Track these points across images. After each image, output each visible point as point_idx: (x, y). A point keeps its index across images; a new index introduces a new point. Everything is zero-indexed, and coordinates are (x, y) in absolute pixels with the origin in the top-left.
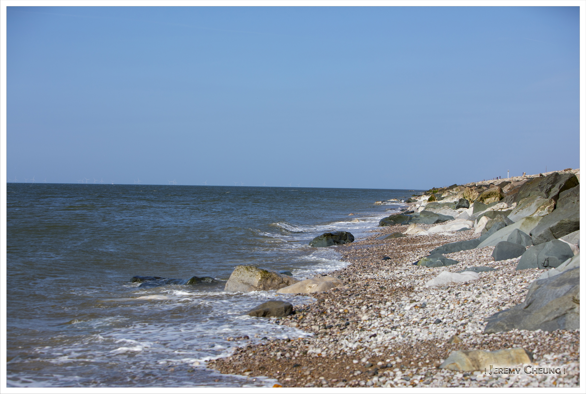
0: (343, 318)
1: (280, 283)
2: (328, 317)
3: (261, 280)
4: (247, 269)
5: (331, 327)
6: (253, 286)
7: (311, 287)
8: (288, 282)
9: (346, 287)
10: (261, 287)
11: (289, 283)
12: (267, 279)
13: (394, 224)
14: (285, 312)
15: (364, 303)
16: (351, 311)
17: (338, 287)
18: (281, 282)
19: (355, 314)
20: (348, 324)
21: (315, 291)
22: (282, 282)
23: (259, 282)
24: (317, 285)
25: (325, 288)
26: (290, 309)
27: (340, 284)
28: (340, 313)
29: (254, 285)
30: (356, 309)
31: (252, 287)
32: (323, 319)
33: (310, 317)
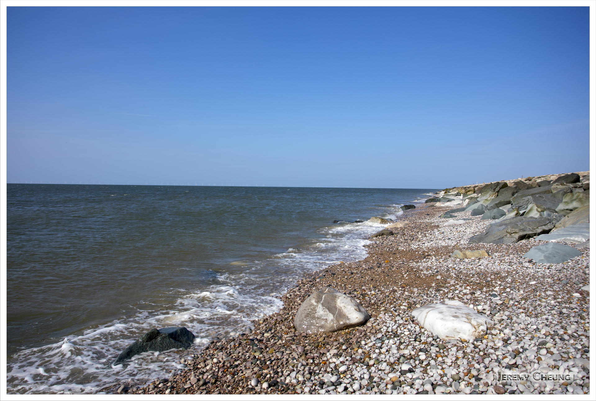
0: (412, 237)
2: (406, 236)
4: (375, 218)
5: (407, 240)
7: (399, 225)
9: (413, 225)
13: (431, 202)
15: (420, 231)
17: (410, 225)
19: (416, 235)
20: (414, 239)
21: (401, 227)
24: (402, 224)
25: (405, 225)
26: (392, 233)
33: (399, 236)
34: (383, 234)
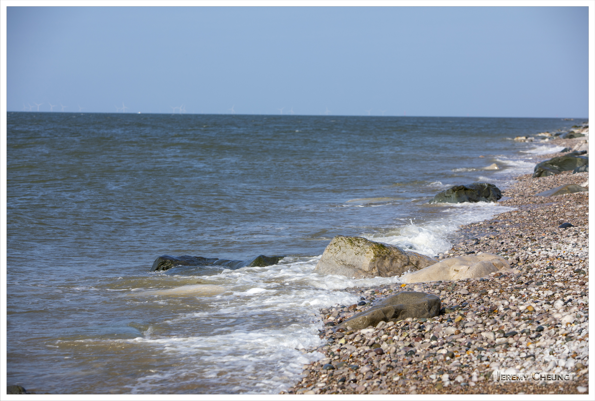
0: (530, 321)
1: (405, 265)
2: (502, 318)
3: (374, 261)
4: (351, 242)
5: (513, 334)
6: (361, 269)
7: (458, 271)
8: (418, 263)
9: (516, 271)
10: (374, 272)
11: (420, 265)
12: (384, 258)
14: (429, 311)
15: (557, 295)
16: (537, 309)
17: (503, 271)
18: (406, 263)
19: (548, 314)
20: (541, 329)
21: (467, 278)
22: (409, 263)
23: (370, 264)
24: (467, 267)
25: (480, 272)
26: (436, 306)
27: (505, 265)
28: (521, 313)
29: (363, 268)
30: (546, 307)
31: (359, 271)
32: (496, 322)
33: (472, 318)
34: (398, 314)
